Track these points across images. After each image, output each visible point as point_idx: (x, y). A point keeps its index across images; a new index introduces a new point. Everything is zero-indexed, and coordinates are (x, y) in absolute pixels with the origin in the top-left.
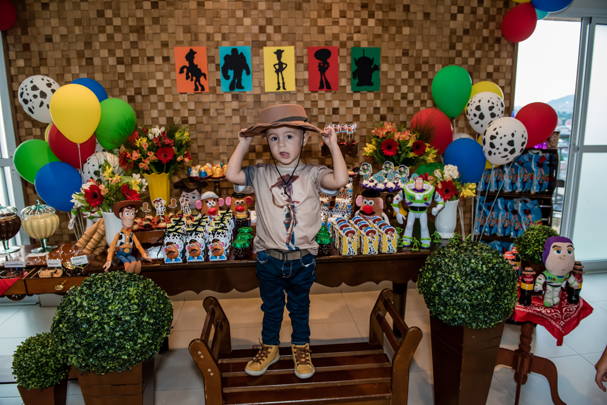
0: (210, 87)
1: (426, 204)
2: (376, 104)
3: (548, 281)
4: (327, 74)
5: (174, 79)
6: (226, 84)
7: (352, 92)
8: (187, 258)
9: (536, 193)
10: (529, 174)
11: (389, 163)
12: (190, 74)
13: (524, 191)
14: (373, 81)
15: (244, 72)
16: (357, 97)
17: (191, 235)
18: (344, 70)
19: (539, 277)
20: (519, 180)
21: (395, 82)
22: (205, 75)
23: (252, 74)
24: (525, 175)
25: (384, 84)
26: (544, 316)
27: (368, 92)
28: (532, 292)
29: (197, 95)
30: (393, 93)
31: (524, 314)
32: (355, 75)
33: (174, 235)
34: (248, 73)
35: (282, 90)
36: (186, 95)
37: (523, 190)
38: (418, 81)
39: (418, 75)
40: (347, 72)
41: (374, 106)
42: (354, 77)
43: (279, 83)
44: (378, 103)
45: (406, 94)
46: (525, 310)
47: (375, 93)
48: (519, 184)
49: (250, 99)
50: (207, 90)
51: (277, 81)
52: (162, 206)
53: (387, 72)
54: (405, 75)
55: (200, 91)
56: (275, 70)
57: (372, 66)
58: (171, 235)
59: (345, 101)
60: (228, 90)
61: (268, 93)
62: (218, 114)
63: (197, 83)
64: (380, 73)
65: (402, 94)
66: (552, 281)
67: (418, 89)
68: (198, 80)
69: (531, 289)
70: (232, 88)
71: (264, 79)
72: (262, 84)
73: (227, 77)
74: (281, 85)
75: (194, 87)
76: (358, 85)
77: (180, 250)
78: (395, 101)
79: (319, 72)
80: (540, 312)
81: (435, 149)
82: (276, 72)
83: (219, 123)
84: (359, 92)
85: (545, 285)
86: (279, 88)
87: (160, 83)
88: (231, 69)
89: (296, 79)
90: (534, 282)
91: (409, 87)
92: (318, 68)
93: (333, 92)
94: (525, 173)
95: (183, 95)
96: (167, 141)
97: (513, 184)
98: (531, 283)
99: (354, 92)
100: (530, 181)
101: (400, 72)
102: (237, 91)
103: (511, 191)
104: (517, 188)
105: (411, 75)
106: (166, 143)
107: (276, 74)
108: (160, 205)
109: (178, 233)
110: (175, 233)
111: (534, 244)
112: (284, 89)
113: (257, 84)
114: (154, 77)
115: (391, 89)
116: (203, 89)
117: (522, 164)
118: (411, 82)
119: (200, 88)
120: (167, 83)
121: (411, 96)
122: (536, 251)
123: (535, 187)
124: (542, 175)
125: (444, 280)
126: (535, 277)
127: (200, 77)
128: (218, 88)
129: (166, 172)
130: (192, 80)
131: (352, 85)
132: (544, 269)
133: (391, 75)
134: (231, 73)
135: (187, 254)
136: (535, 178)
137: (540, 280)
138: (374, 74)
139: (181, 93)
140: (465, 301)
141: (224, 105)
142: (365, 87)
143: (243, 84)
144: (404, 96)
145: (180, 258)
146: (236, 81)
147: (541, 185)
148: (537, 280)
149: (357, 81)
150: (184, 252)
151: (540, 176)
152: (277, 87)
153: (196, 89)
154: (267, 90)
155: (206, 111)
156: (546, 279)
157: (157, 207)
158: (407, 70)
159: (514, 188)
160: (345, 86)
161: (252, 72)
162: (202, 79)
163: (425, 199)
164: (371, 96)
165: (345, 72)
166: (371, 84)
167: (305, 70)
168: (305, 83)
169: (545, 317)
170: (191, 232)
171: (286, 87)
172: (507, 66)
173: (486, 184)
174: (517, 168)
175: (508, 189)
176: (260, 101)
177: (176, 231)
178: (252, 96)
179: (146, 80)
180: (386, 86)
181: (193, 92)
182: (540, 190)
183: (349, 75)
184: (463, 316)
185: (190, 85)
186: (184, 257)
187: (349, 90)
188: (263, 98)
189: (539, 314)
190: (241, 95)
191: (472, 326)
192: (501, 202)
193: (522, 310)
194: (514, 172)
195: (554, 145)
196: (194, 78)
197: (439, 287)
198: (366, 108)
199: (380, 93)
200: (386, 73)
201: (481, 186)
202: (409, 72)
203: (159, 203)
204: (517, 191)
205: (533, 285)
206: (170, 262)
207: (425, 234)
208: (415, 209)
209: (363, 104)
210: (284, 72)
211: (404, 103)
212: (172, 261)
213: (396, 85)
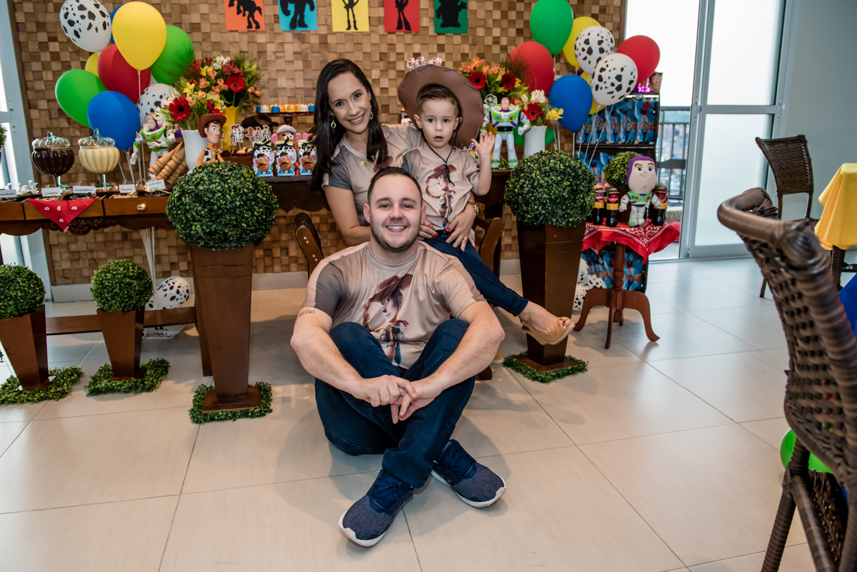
0: (266, 24)
1: (512, 123)
2: (464, 50)
3: (632, 201)
4: (407, 11)
5: (223, 12)
6: (285, 21)
7: (436, 34)
8: (278, 171)
9: (640, 143)
10: (633, 123)
12: (242, 8)
13: (627, 142)
14: (460, 21)
15: (307, 6)
16: (442, 40)
17: (281, 149)
18: (425, 7)
19: (624, 197)
20: (622, 130)
21: (486, 23)
22: (259, 9)
23: (317, 10)
24: (629, 124)
25: (474, 26)
26: (628, 235)
27: (454, 34)
29: (250, 34)
30: (483, 37)
31: (610, 233)
32: (439, 13)
33: (264, 149)
34: (312, 8)
35: (352, 30)
36: (237, 34)
37: (626, 141)
38: (512, 23)
39: (512, 15)
40: (430, 10)
41: (462, 52)
42: (438, 17)
43: (349, 22)
44: (466, 49)
45: (499, 38)
46: (611, 230)
47: (462, 36)
48: (622, 135)
49: (314, 40)
50: (262, 27)
51: (347, 19)
52: (240, 133)
53: (476, 11)
54: (497, 15)
55: (254, 29)
56: (344, 5)
57: (459, 4)
58: (261, 148)
59: (428, 44)
60: (287, 27)
61: (335, 33)
62: (277, 58)
63: (251, 19)
64: (468, 12)
65: (494, 37)
66: (635, 200)
67: (512, 32)
68: (251, 15)
69: (616, 209)
70: (293, 26)
71: (331, 16)
72: (329, 22)
73: (287, 13)
74: (352, 24)
75: (247, 24)
76: (443, 25)
77: (271, 163)
78: (486, 46)
79: (396, 9)
80: (625, 231)
81: (525, 86)
82: (345, 7)
83: (279, 69)
84: (443, 34)
85: (629, 205)
86: (349, 28)
87: (203, 16)
88: (292, 3)
89: (369, 17)
90: (619, 202)
91: (502, 29)
92: (395, 5)
93: (413, 33)
94: (628, 122)
95: (233, 33)
96: (236, 70)
97: (615, 134)
98: (616, 202)
99: (439, 34)
100: (633, 130)
101: (491, 11)
102: (299, 29)
103: (613, 142)
104: (620, 140)
105: (504, 15)
106: (236, 72)
107: (345, 10)
108: (238, 132)
109: (268, 146)
110: (265, 147)
111: (619, 168)
112: (356, 28)
113: (323, 22)
114: (197, 10)
115: (481, 32)
116: (258, 27)
117: (625, 113)
118: (505, 23)
119: (254, 25)
120: (214, 18)
121: (504, 41)
122: (622, 174)
123: (638, 137)
124: (646, 123)
125: (526, 180)
126: (620, 196)
127: (255, 11)
128: (276, 25)
130: (244, 15)
131: (435, 26)
132: (628, 190)
133: (481, 14)
134: (291, 7)
135: (278, 167)
136: (638, 127)
137: (625, 200)
138: (461, 13)
139: (231, 31)
140: (545, 196)
141: (283, 47)
142: (451, 28)
143: (307, 21)
144: (496, 41)
145: (271, 171)
146: (298, 17)
147: (644, 134)
148: (622, 201)
149: (441, 21)
150: (274, 165)
151: (643, 124)
152: (347, 26)
153: (250, 26)
154: (335, 30)
155: (262, 53)
156: (630, 198)
158: (499, 9)
159: (617, 139)
160: (427, 27)
161: (317, 7)
162: (257, 13)
163: (511, 118)
164: (457, 39)
165: (427, 9)
166: (458, 25)
167: (380, 6)
168: (380, 21)
169: (630, 236)
171: (357, 26)
172: (615, 7)
173: (586, 135)
174: (619, 117)
175: (610, 141)
176: (327, 43)
177: (265, 145)
178: (317, 37)
179: (187, 13)
180: (476, 28)
181: (246, 30)
182: (644, 139)
183: (432, 13)
184: (544, 212)
185: (242, 21)
187: (431, 32)
188: (331, 40)
189: (624, 233)
190: (304, 35)
191: (552, 222)
192: (604, 156)
193: (608, 230)
194: (616, 122)
195: (656, 88)
196: (247, 13)
197: (522, 187)
198: (452, 54)
199: (468, 37)
200: (474, 12)
201: (581, 138)
202: (502, 12)
204: (620, 143)
205: (617, 205)
206: (261, 176)
207: (512, 155)
208: (501, 129)
209: (448, 49)
210: (354, 8)
211: (496, 49)
212: (263, 174)
213: (487, 26)
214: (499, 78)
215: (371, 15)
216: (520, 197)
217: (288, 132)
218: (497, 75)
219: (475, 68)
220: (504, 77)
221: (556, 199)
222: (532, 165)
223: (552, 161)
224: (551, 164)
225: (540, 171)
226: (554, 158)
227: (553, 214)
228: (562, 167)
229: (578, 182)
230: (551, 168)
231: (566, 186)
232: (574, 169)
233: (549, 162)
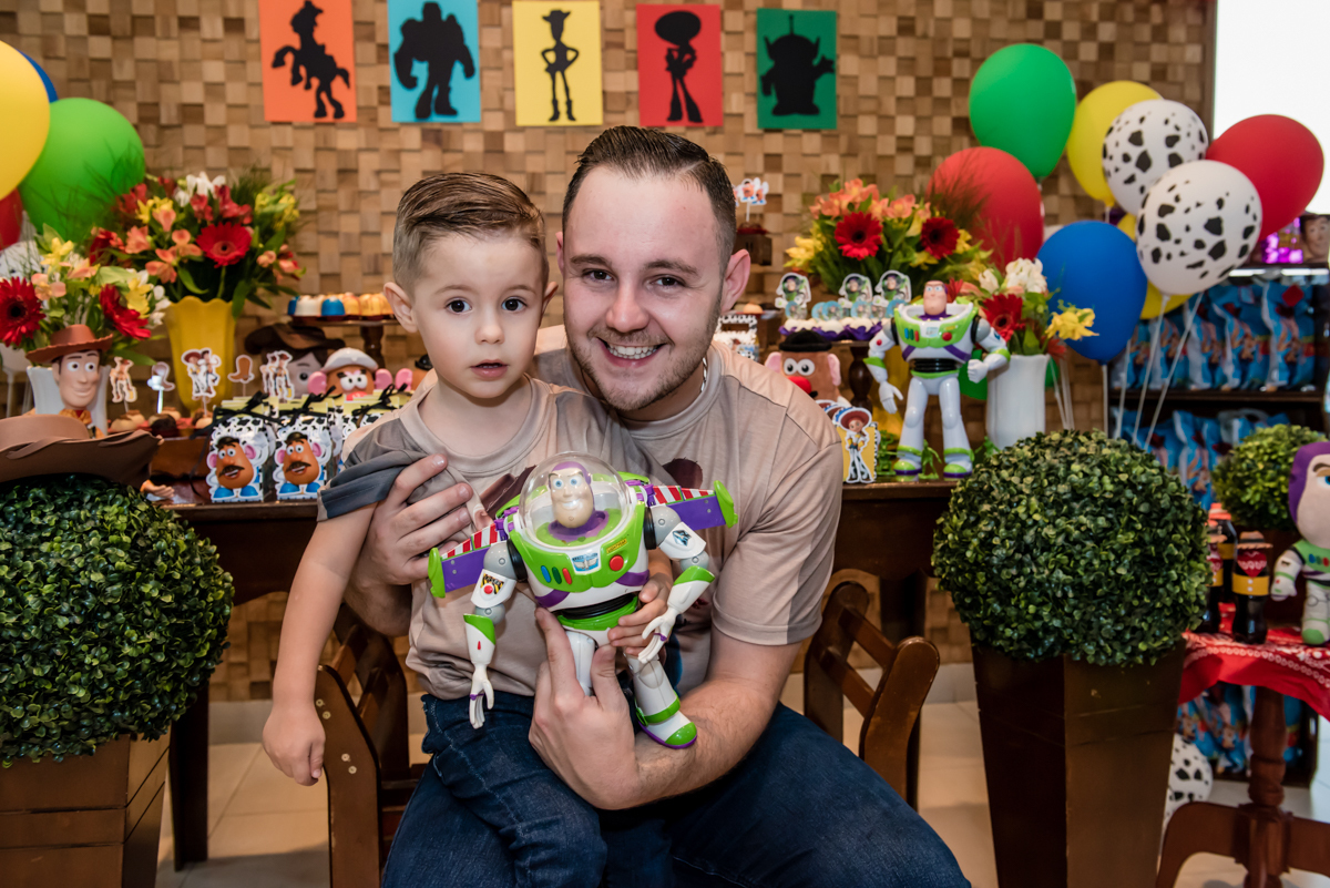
0: (359, 108)
1: (951, 349)
2: (828, 166)
3: (1309, 568)
4: (693, 79)
5: (257, 80)
6: (404, 103)
7: (760, 131)
8: (278, 487)
9: (1281, 389)
10: (1258, 338)
11: (857, 278)
12: (303, 71)
13: (1245, 386)
14: (818, 100)
15: (458, 68)
16: (775, 143)
17: (292, 423)
18: (736, 70)
19: (1283, 558)
20: (1230, 355)
21: (880, 104)
22: (345, 75)
23: (481, 77)
24: (1247, 341)
25: (851, 111)
26: (1303, 669)
27: (807, 130)
28: (1266, 601)
29: (321, 129)
30: (874, 137)
31: (1248, 661)
32: (767, 83)
33: (243, 423)
34: (469, 72)
35: (563, 120)
36: (289, 129)
37: (1242, 382)
38: (943, 103)
39: (943, 87)
40: (747, 77)
41: (823, 171)
42: (766, 91)
43: (555, 102)
44: (833, 164)
45: (911, 138)
46: (1251, 653)
47: (824, 136)
48: (1229, 369)
49: (473, 144)
50: (351, 115)
51: (550, 97)
52: (208, 372)
53: (856, 77)
54: (907, 86)
55: (330, 118)
56: (545, 65)
57: (816, 62)
58: (234, 421)
59: (741, 154)
60: (410, 116)
61: (523, 129)
62: (383, 184)
63: (324, 97)
64: (838, 81)
65: (900, 138)
66: (1320, 567)
67: (943, 125)
68: (325, 87)
69: (1263, 592)
70: (422, 111)
71: (513, 89)
72: (507, 104)
73: (408, 82)
74: (561, 107)
75: (313, 107)
76: (778, 111)
77: (258, 463)
78: (881, 158)
79: (667, 77)
80: (1293, 657)
82: (548, 70)
83: (386, 209)
84: (778, 131)
85: (1301, 581)
86: (556, 116)
87: (214, 90)
88: (421, 60)
89: (604, 93)
90: (1269, 573)
91: (919, 119)
92: (664, 64)
93: (708, 129)
94: (1246, 336)
95: (280, 128)
96: (232, 209)
97: (1213, 366)
98: (1261, 573)
99: (768, 131)
100: (1259, 357)
101: (892, 79)
102: (436, 120)
103: (1207, 385)
104: (1225, 379)
105: (924, 86)
106: (229, 215)
107: (547, 77)
108: (204, 369)
109: (255, 415)
110: (245, 417)
111: (1263, 473)
112: (571, 118)
113: (496, 104)
114: (198, 76)
115: (867, 126)
116: (339, 113)
117: (1236, 313)
118: (925, 106)
119: (330, 110)
120: (235, 92)
121: (923, 147)
122: (1271, 490)
123: (1275, 375)
124: (1294, 339)
125: (998, 524)
126: (1271, 557)
127: (332, 78)
128: (382, 111)
129: (227, 297)
130: (308, 87)
131: (760, 111)
132: (1298, 537)
133: (869, 85)
134: (420, 70)
135: (279, 476)
136: (1273, 348)
137: (1288, 566)
138: (821, 83)
139: (275, 123)
140: (1061, 575)
141: (398, 160)
142: (796, 118)
143: (455, 100)
144: (905, 145)
145: (256, 486)
146: (435, 93)
147: (1291, 365)
148: (1279, 568)
149: (773, 101)
150: (269, 467)
151: (1287, 342)
152: (550, 113)
153: (320, 112)
154: (521, 121)
155: (346, 173)
156: (1303, 561)
157: (195, 373)
158: (912, 74)
159: (1218, 379)
160: (740, 116)
161: (482, 69)
162: (337, 85)
163: (947, 337)
164: (812, 142)
165: (740, 75)
166: (812, 110)
167: (628, 68)
168: (628, 102)
169: (1308, 672)
170: (294, 414)
171: (575, 113)
172: (1188, 66)
173: (1138, 368)
174: (1221, 323)
175: (1199, 382)
176: (502, 152)
177: (247, 410)
178: (480, 137)
179: (173, 82)
180: (855, 116)
181: (309, 119)
182: (1291, 379)
183: (752, 83)
184: (1056, 623)
185: (302, 101)
186: (268, 485)
187: (750, 125)
188: (513, 143)
189: (1291, 664)
190: (449, 133)
191: (1084, 655)
192: (1184, 421)
193: (1242, 652)
194: (1214, 335)
195: (1320, 251)
196: (315, 82)
197: (986, 545)
198: (798, 175)
199: (837, 136)
200: (853, 81)
201: (1123, 376)
202: (918, 80)
203: (201, 362)
204: (1226, 387)
205: (1265, 580)
206: (227, 499)
207: (955, 437)
209: (789, 164)
210: (569, 72)
211: (904, 165)
212: (233, 494)
213: (882, 113)
214: (915, 230)
215: (611, 88)
216: (981, 576)
217: (353, 366)
218: (909, 222)
219: (851, 205)
220: (927, 226)
221: (1096, 584)
222: (1015, 480)
223: (1076, 467)
224: (1074, 477)
225: (1041, 497)
226: (1083, 458)
227: (1087, 628)
228: (1109, 487)
229: (1161, 533)
230: (1073, 490)
231: (1125, 547)
232: (1146, 493)
233: (1068, 469)
